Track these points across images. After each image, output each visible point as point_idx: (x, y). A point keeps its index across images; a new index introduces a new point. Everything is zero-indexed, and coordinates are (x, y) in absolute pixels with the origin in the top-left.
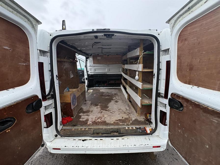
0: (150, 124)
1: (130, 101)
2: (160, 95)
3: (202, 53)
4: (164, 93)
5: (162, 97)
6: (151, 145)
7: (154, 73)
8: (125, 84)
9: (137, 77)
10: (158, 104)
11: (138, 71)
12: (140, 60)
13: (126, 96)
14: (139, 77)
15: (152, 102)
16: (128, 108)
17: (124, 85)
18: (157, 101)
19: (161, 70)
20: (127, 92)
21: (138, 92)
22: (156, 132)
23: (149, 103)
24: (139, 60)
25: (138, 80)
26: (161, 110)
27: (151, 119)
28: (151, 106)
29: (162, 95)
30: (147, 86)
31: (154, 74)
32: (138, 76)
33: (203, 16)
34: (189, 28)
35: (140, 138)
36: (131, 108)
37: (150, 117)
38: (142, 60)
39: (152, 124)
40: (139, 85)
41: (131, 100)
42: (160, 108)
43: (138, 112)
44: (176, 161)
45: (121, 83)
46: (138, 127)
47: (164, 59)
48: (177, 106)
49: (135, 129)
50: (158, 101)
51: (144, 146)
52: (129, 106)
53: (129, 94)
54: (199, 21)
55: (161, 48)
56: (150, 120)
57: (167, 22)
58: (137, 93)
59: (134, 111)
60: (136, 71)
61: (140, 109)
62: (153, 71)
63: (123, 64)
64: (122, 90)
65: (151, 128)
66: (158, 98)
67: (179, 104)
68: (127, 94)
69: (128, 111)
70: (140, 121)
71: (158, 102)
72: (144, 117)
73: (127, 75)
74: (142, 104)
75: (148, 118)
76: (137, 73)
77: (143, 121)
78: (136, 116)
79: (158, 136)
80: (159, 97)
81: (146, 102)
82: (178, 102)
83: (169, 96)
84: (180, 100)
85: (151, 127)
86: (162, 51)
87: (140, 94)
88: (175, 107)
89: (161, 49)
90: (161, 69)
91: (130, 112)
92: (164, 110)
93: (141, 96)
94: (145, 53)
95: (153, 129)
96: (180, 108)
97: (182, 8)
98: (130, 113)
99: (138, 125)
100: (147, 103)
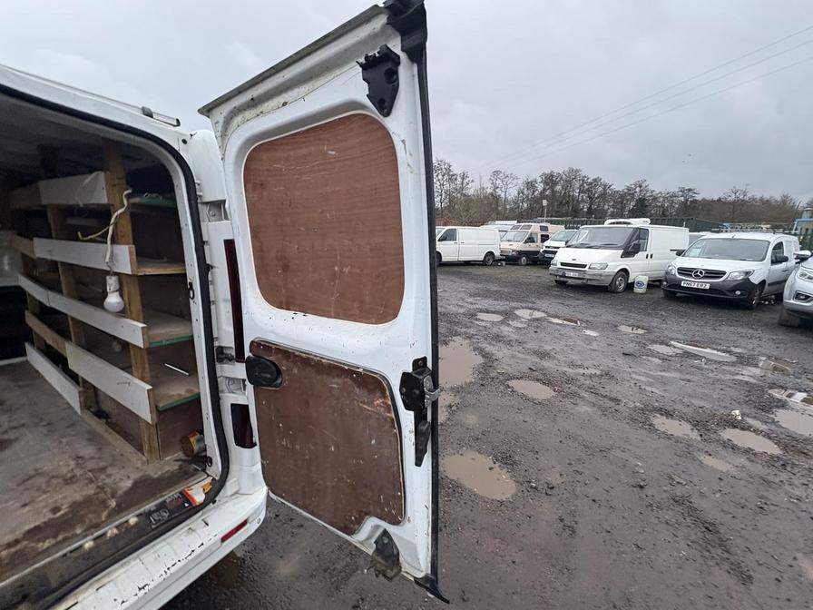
0: (204, 470)
1: (101, 414)
2: (222, 353)
3: (299, 230)
4: (233, 346)
5: (230, 359)
6: (214, 539)
7: (189, 281)
8: (50, 337)
9: (113, 300)
10: (220, 388)
11: (116, 274)
12: (119, 225)
13: (71, 394)
14: (126, 298)
15: (199, 389)
16: (88, 451)
17: (50, 342)
18: (216, 378)
19: (214, 270)
20: (73, 377)
21: (133, 362)
22: (228, 484)
23: (188, 395)
24: (111, 228)
25: (123, 313)
26: (232, 405)
27: (205, 450)
28: (197, 401)
29: (228, 352)
30: (170, 332)
31: (191, 284)
32: (122, 296)
33: (292, 135)
34: (265, 156)
35: (168, 544)
36: (110, 440)
37: (202, 445)
38: (130, 227)
39: (211, 463)
40: (133, 332)
41: (106, 407)
42: (230, 399)
43: (146, 447)
44: (302, 530)
45: (29, 336)
46: (151, 505)
47: (216, 232)
48: (269, 376)
49: (136, 524)
50: (218, 375)
51: (186, 561)
52: (92, 438)
53: (85, 382)
54: (282, 144)
55: (201, 194)
56: (203, 454)
57: (200, 111)
58: (131, 367)
59: (128, 449)
60: (107, 273)
61: (153, 431)
62: (183, 272)
63: (20, 235)
64: (37, 372)
65: (209, 480)
66: (218, 366)
67: (273, 368)
68: (77, 383)
69: (91, 465)
70: (161, 479)
71: (219, 380)
72: (180, 455)
73: (59, 291)
74: (156, 407)
75: (196, 448)
76: (112, 282)
77: (173, 472)
78: (139, 465)
79: (236, 493)
80: (221, 361)
81: (177, 392)
82: (269, 363)
83: (247, 354)
84: (272, 358)
85: (208, 476)
86: (207, 203)
87: (144, 368)
88: (266, 379)
89: (201, 196)
90: (212, 267)
91: (102, 464)
92: (241, 400)
93: (148, 375)
94: (136, 200)
95: (217, 478)
96: (276, 379)
97: (235, 90)
98: (103, 469)
99: (153, 496)
100: (179, 395)
